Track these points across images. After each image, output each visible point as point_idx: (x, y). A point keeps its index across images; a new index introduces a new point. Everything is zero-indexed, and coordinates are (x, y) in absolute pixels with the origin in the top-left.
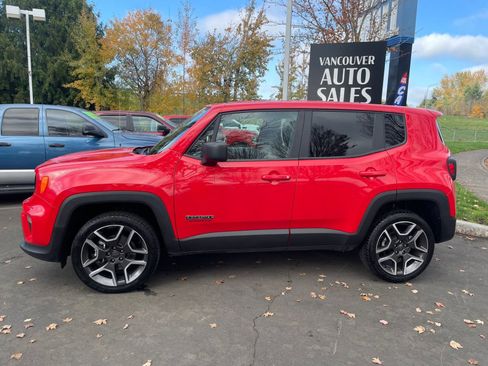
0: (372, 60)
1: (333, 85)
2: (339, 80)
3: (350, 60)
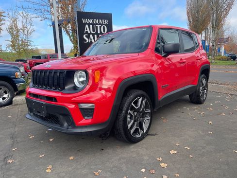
0: (107, 22)
1: (91, 33)
2: (93, 31)
3: (97, 21)
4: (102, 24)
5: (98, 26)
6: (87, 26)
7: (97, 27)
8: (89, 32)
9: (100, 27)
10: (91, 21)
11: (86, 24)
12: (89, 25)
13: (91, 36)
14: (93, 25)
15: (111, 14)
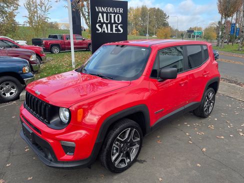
0: (121, 11)
1: (104, 23)
2: (107, 20)
3: (111, 10)
4: (117, 13)
5: (113, 15)
6: (100, 15)
7: (111, 16)
8: (102, 21)
9: (115, 16)
10: (104, 10)
11: (100, 12)
12: (103, 13)
13: (104, 25)
14: (107, 13)
15: (127, 2)
